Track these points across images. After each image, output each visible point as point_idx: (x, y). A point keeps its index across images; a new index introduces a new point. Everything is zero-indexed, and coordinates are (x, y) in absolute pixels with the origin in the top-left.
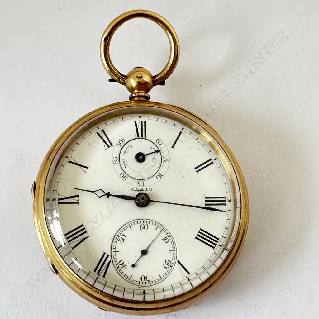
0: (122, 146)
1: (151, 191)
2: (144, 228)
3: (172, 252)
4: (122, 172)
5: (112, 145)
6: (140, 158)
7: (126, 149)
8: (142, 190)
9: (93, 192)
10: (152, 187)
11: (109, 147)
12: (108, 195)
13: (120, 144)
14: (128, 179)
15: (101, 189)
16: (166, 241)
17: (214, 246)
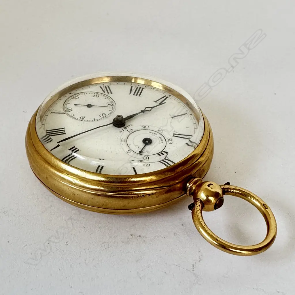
0: (166, 140)
1: (119, 131)
2: (102, 115)
3: (73, 115)
4: (148, 129)
5: (173, 136)
6: (147, 142)
7: (162, 140)
8: (126, 128)
9: (152, 108)
10: (121, 133)
11: (174, 134)
12: (142, 111)
13: (169, 140)
14: (140, 128)
15: (150, 111)
16: (81, 118)
17: (47, 132)
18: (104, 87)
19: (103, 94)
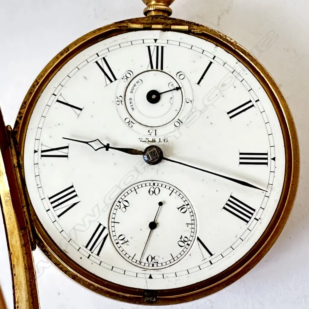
0: (130, 81)
1: (166, 143)
2: (154, 192)
3: (190, 226)
4: (128, 116)
5: (115, 79)
6: (153, 97)
7: (135, 85)
8: (154, 141)
9: (87, 143)
11: (111, 81)
12: (107, 147)
13: (127, 77)
14: (136, 126)
15: (98, 139)
16: (184, 210)
17: (248, 219)
18: (92, 251)
19: (110, 235)
